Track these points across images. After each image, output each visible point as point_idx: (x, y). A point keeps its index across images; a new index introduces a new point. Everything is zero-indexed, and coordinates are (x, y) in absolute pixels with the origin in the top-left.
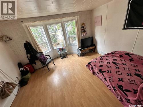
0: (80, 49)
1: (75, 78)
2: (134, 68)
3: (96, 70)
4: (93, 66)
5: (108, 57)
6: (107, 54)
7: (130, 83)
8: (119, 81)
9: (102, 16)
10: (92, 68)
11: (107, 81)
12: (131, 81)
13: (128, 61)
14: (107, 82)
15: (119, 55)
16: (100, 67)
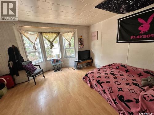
0: (77, 62)
1: (69, 93)
2: (131, 78)
3: (94, 82)
4: (91, 78)
5: (105, 69)
6: (104, 66)
7: (130, 93)
8: (119, 91)
9: (98, 32)
10: (89, 80)
11: (106, 93)
12: (131, 90)
13: (124, 72)
14: (107, 95)
15: (115, 67)
16: (98, 77)
